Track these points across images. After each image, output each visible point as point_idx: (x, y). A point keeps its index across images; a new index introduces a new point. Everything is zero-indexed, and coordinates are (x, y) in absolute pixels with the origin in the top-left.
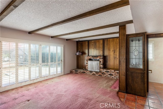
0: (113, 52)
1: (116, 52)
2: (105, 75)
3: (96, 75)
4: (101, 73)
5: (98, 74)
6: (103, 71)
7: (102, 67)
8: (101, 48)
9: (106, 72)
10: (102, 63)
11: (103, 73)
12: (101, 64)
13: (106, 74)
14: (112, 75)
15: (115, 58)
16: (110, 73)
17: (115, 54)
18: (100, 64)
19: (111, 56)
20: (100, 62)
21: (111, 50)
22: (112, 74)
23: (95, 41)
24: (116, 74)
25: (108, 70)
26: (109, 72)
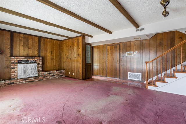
0: (50, 53)
1: (53, 53)
2: (47, 78)
3: (35, 81)
4: (42, 77)
5: (39, 79)
6: (44, 74)
7: (41, 70)
8: (36, 47)
9: (48, 74)
10: (41, 65)
11: (45, 76)
12: (40, 67)
13: (48, 76)
14: (54, 76)
15: (52, 59)
16: (53, 75)
17: (52, 55)
18: (38, 67)
19: (48, 58)
20: (39, 64)
21: (49, 51)
22: (54, 74)
23: (26, 36)
24: (58, 74)
25: (50, 72)
26: (51, 73)
